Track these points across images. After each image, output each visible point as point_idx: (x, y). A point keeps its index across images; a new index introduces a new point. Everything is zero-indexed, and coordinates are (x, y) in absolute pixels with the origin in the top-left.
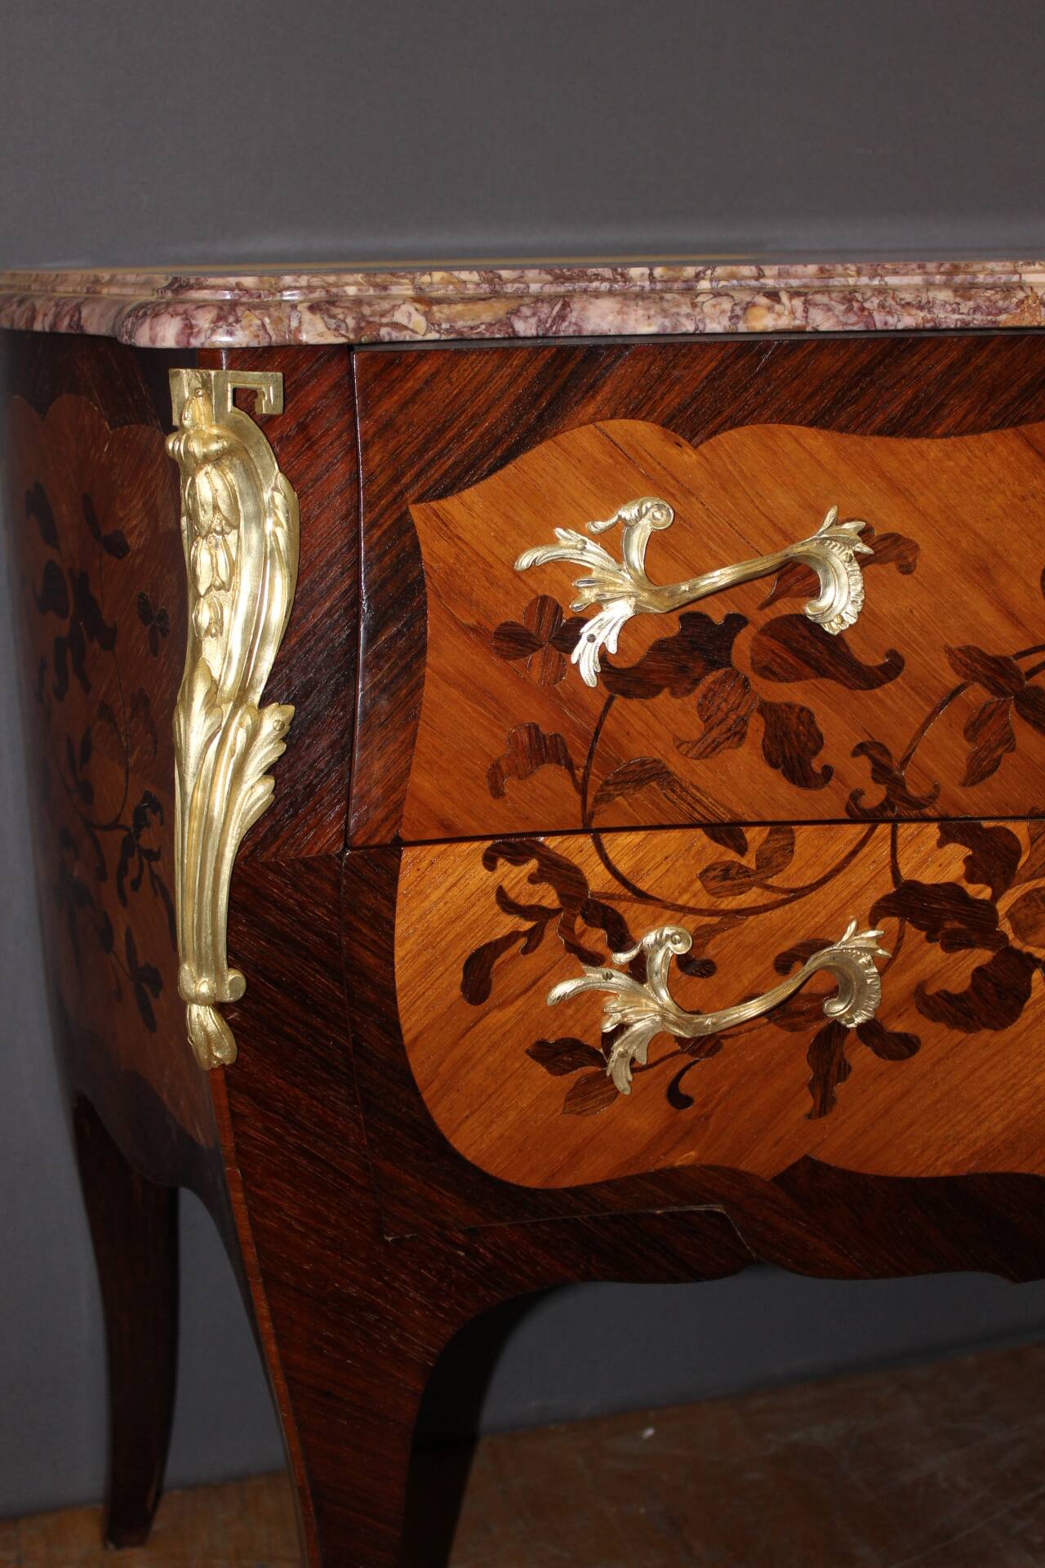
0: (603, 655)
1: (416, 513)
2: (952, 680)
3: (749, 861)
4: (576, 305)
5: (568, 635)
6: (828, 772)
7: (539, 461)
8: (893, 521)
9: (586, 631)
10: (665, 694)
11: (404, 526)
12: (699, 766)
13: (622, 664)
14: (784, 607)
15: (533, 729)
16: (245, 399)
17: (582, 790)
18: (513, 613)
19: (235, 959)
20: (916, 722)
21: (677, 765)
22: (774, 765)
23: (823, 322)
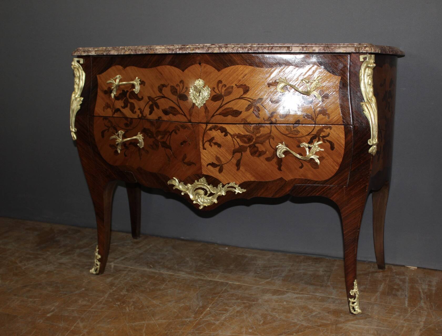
0: (115, 95)
1: (98, 76)
2: (148, 101)
3: (129, 123)
4: (111, 51)
5: (111, 92)
6: (136, 112)
7: (110, 70)
8: (143, 79)
9: (113, 91)
10: (120, 100)
11: (96, 78)
12: (123, 110)
13: (116, 96)
14: (131, 90)
15: (107, 103)
16: (78, 62)
17: (112, 111)
18: (106, 89)
19: (76, 126)
20: (144, 106)
21: (122, 110)
22: (130, 110)
23: (132, 53)
